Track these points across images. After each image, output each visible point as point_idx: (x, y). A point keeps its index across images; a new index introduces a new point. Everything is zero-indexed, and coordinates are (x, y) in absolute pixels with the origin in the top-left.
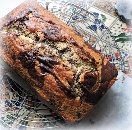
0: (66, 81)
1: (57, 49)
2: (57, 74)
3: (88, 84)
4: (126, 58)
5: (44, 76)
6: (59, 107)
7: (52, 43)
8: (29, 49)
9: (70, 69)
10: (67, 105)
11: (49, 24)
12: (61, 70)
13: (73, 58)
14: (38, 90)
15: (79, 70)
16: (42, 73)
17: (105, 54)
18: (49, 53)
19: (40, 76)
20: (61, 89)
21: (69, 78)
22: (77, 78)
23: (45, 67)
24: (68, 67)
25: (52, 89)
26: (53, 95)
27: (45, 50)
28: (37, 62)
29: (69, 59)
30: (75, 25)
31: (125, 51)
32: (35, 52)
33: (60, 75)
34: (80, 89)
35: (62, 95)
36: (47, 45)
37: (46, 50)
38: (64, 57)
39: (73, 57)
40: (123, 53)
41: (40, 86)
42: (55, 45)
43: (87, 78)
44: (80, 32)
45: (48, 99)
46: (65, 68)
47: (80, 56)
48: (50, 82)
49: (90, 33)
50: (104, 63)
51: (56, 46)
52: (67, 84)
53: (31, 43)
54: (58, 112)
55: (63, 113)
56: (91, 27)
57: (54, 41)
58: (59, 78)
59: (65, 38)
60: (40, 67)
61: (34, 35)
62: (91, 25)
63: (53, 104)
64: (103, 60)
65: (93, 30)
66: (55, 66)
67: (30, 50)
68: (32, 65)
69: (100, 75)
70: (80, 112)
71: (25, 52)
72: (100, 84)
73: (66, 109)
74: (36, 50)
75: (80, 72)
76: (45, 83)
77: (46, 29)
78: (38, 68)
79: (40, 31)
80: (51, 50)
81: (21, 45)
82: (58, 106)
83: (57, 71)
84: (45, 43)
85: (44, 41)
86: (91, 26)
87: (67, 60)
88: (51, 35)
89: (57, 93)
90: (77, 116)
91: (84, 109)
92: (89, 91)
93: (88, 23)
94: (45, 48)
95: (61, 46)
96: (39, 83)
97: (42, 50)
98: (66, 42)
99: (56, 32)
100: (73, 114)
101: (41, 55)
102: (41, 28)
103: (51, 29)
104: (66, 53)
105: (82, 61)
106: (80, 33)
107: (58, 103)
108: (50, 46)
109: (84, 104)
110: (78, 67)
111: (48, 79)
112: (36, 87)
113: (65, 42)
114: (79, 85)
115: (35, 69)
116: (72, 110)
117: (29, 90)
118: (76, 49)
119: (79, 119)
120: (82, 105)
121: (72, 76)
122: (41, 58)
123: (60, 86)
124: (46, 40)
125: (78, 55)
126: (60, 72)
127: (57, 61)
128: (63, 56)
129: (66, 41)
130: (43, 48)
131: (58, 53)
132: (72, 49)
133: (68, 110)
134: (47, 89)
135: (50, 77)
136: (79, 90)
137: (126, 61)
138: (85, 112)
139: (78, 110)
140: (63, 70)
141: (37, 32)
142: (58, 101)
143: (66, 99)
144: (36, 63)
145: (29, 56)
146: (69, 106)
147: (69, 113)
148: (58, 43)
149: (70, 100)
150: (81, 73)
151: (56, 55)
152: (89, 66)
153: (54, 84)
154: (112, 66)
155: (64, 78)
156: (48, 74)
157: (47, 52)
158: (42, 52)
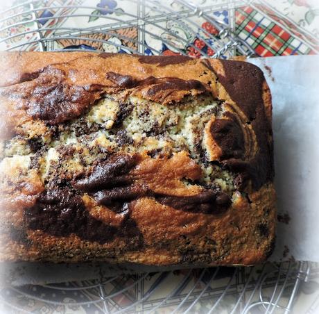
0: (186, 183)
1: (100, 128)
2: (154, 187)
3: (233, 149)
4: (232, 20)
5: (127, 216)
6: (212, 254)
7: (78, 125)
8: (40, 183)
9: (171, 151)
10: (227, 232)
11: (28, 85)
12: (155, 170)
13: (155, 119)
14: (137, 257)
15: (188, 135)
16: (119, 213)
17: (183, 48)
18: (93, 154)
19: (118, 224)
20: (190, 210)
21: (187, 172)
22: (201, 156)
23: (113, 193)
24: (164, 150)
25: (169, 229)
26: (182, 240)
27: (76, 155)
28: (85, 198)
29: (149, 130)
30: (60, 34)
31: (217, 6)
32: (59, 181)
33: (163, 183)
34: (226, 174)
35: (201, 223)
36: (68, 139)
37: (81, 152)
38: (133, 133)
39: (151, 117)
40: (217, 13)
41: (136, 245)
42: (89, 125)
43: (222, 137)
44: (85, 41)
45: (176, 257)
46: (161, 157)
47: (165, 102)
48: (154, 217)
49: (108, 25)
50: (218, 72)
51: (94, 123)
52: (192, 190)
53: (31, 168)
54: (218, 263)
55: (229, 258)
56: (99, 8)
57: (78, 117)
58: (167, 190)
59: (97, 88)
60: (102, 203)
61: (20, 142)
62: (95, 6)
63: (195, 256)
64: (211, 69)
65: (111, 13)
66: (136, 172)
67: (43, 186)
68: (81, 215)
69: (236, 107)
70: (261, 222)
71: (38, 200)
72: (250, 127)
73: (230, 243)
74: (57, 172)
75: (195, 136)
76: (143, 229)
77: (33, 103)
78: (99, 209)
79: (23, 119)
80: (92, 144)
81: (12, 193)
82: (209, 251)
83: (150, 179)
84: (62, 137)
85: (55, 136)
86: (98, 5)
87: (145, 135)
88: (59, 109)
89: (187, 228)
90: (261, 235)
91: (264, 210)
92: (245, 162)
93: (83, 5)
94: (73, 151)
95: (104, 116)
96: (127, 242)
97: (71, 161)
98: (107, 96)
99: (61, 90)
100: (249, 239)
101: (81, 177)
102: (20, 109)
103: (45, 94)
104: (129, 121)
105: (177, 109)
106: (86, 43)
107: (204, 246)
108: (78, 135)
109: (256, 200)
110: (183, 130)
111: (141, 215)
112: (126, 255)
113: (103, 97)
114: (217, 168)
115: (93, 218)
116: (244, 233)
117: (98, 271)
118: (144, 92)
119: (271, 238)
120: (253, 205)
121: (188, 161)
122: (85, 181)
123: (183, 206)
124: (57, 129)
125: (160, 103)
126: (156, 177)
127: (129, 156)
128: (129, 134)
129: (105, 93)
130: (69, 154)
131: (112, 137)
132: (133, 100)
133: (236, 241)
134: (158, 238)
135: (144, 205)
136: (223, 180)
137: (237, 26)
138: (268, 212)
139: (255, 222)
140: (160, 166)
141: (20, 126)
142: (202, 243)
143: (216, 223)
144: (83, 203)
145: (55, 202)
146: (233, 231)
147: (242, 244)
148: (92, 114)
149: (225, 216)
150: (200, 138)
151: (114, 144)
152: (200, 108)
153: (167, 214)
154: (237, 65)
155: (177, 181)
156: (133, 202)
157: (88, 154)
158: (74, 166)
